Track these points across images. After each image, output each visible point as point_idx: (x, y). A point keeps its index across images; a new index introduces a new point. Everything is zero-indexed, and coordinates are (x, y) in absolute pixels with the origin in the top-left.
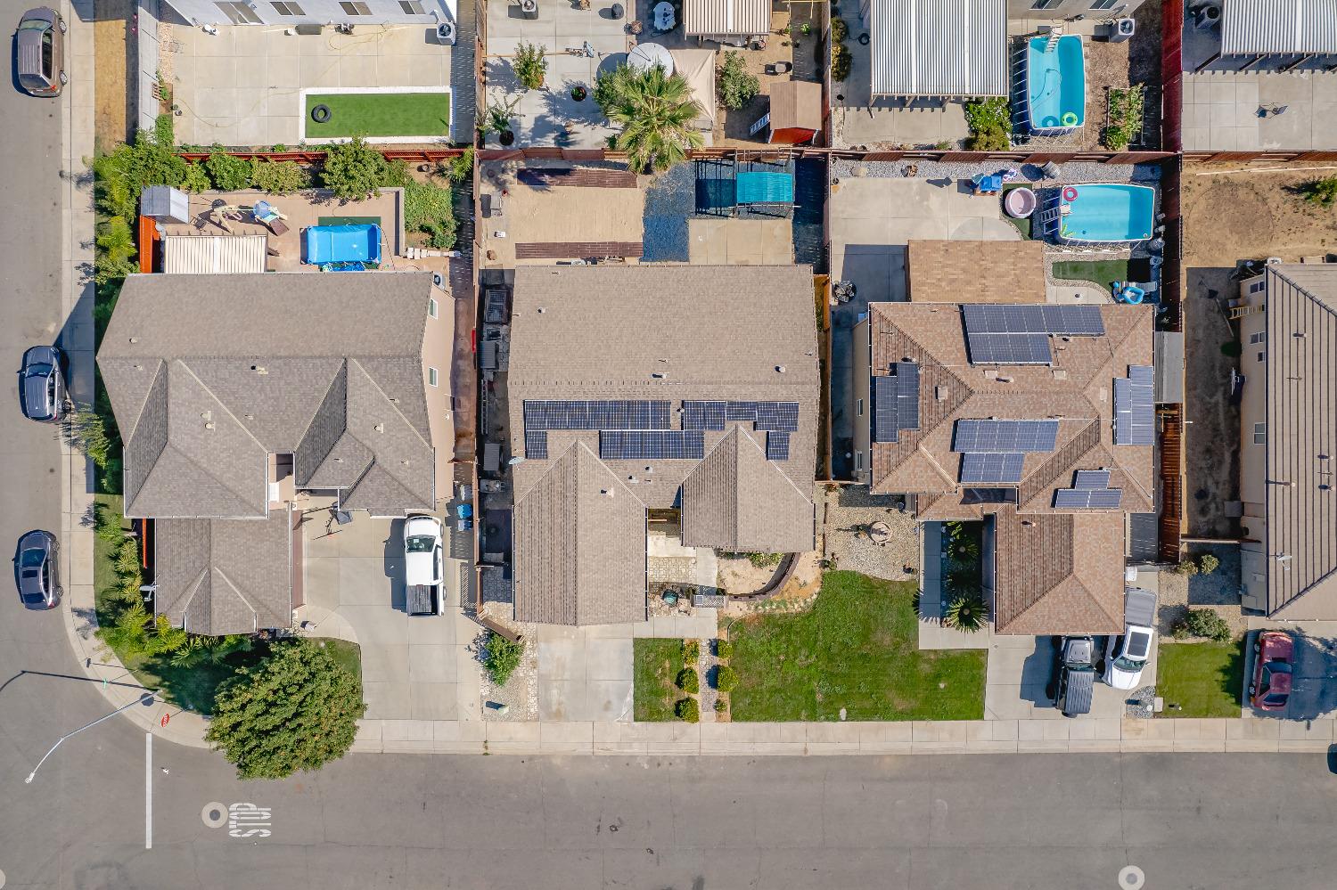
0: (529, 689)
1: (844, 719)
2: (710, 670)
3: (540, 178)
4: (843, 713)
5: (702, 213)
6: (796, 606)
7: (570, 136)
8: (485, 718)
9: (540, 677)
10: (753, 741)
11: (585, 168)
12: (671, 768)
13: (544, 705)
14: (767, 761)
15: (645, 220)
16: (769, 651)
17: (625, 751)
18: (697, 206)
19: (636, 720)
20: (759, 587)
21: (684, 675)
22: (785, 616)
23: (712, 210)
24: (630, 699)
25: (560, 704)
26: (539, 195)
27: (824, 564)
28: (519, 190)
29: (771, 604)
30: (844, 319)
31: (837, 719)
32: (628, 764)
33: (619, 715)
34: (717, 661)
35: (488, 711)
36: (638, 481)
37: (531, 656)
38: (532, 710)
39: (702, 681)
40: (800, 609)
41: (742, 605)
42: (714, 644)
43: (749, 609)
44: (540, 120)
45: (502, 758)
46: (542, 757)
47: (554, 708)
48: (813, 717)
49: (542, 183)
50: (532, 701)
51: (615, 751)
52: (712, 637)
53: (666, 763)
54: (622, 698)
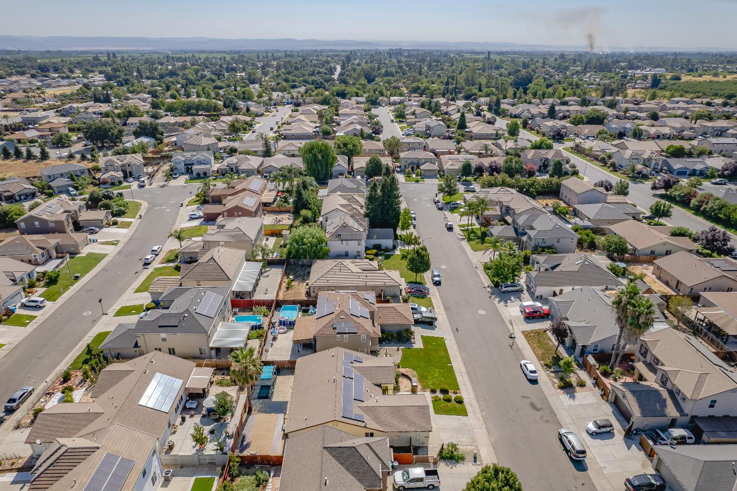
0: (464, 448)
1: (451, 365)
2: (442, 394)
3: (244, 445)
5: (270, 398)
6: (415, 373)
7: (230, 434)
8: (482, 464)
10: (466, 385)
11: (244, 431)
12: (483, 406)
13: (470, 444)
14: (471, 382)
15: (270, 413)
17: (481, 419)
19: (467, 416)
21: (446, 400)
22: (418, 376)
23: (270, 395)
24: (460, 417)
26: (251, 446)
27: (399, 368)
32: (486, 418)
33: (467, 421)
34: (438, 392)
38: (473, 448)
39: (447, 396)
42: (432, 392)
47: (470, 440)
48: (452, 371)
49: (247, 444)
50: (469, 447)
54: (459, 419)
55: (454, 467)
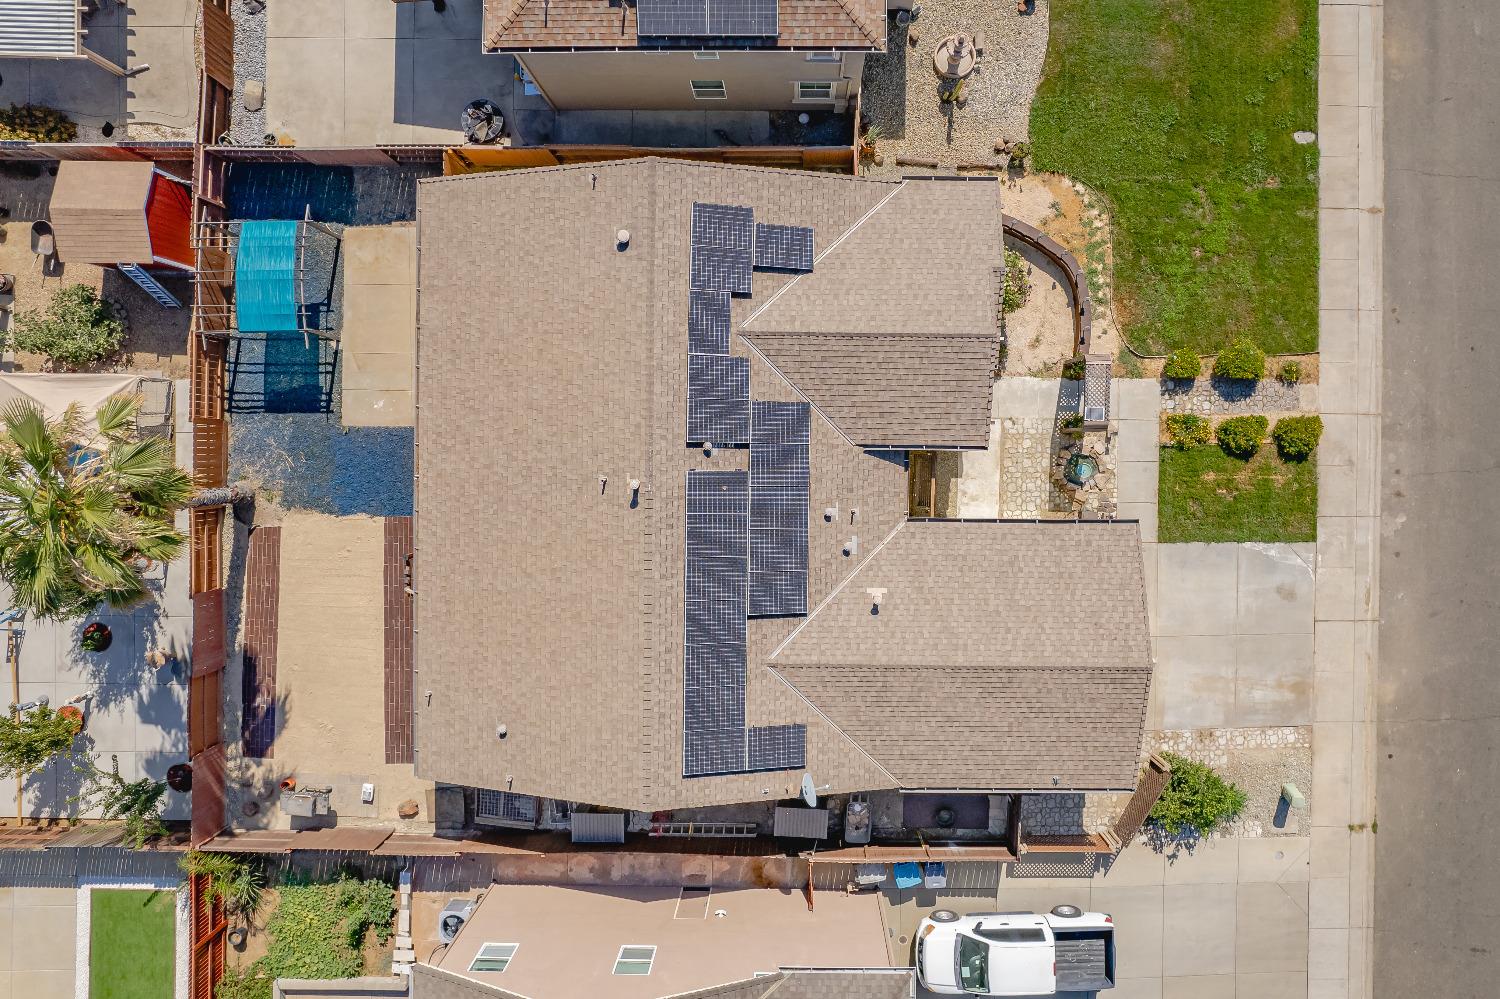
0: (1252, 744)
1: (1313, 136)
2: (1222, 394)
3: (261, 713)
4: (1302, 138)
5: (329, 401)
6: (1097, 224)
7: (179, 656)
8: (1304, 830)
9: (1228, 722)
10: (1356, 313)
11: (242, 626)
12: (1406, 471)
13: (1282, 717)
14: (1392, 283)
15: (344, 511)
16: (1186, 278)
17: (1371, 561)
18: (317, 410)
19: (1314, 538)
20: (1060, 297)
21: (1233, 444)
22: (1117, 245)
23: (323, 381)
24: (1274, 550)
25: (1280, 685)
26: (293, 718)
27: (1016, 168)
28: (282, 756)
29: (1094, 272)
30: (537, 125)
31: (1313, 150)
32: (1397, 554)
33: (1305, 572)
34: (1203, 381)
35: (1292, 824)
36: (854, 538)
37: (1189, 742)
38: (1291, 738)
39: (1242, 409)
40: (1104, 216)
41: (1096, 328)
42: (1171, 385)
43: (1103, 316)
44: (147, 714)
45: (1383, 797)
46: (1380, 720)
48: (1308, 196)
50: (1274, 739)
51: (1370, 578)
52: (1158, 389)
53: (1394, 480)
54: (1271, 565)
55: (1183, 851)
